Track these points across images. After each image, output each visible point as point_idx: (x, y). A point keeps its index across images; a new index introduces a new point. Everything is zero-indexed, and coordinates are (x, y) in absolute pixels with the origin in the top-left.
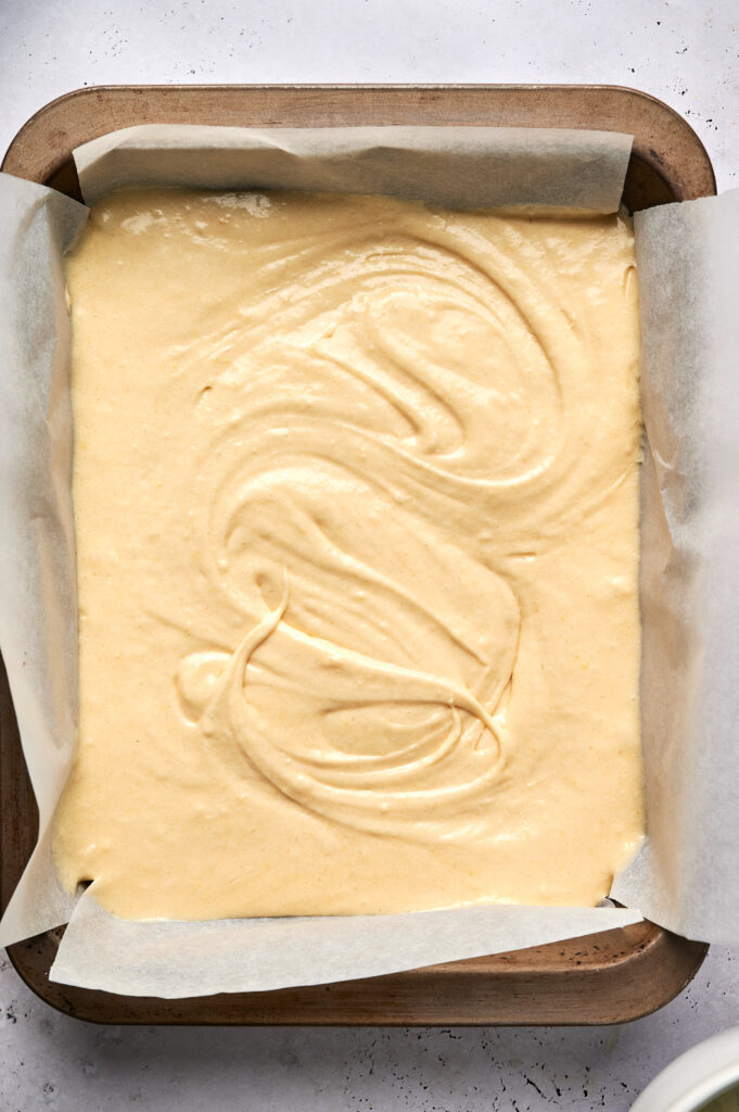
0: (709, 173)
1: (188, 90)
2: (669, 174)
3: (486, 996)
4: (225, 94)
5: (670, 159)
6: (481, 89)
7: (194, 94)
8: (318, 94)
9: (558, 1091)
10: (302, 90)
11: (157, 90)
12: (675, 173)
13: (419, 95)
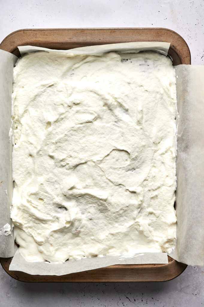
0: (189, 52)
1: (48, 30)
2: (178, 52)
3: (130, 274)
4: (58, 31)
5: (178, 48)
6: (127, 29)
7: (49, 31)
8: (83, 31)
9: (135, 300)
10: (78, 30)
11: (39, 30)
12: (179, 51)
13: (110, 31)
